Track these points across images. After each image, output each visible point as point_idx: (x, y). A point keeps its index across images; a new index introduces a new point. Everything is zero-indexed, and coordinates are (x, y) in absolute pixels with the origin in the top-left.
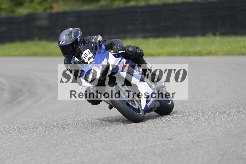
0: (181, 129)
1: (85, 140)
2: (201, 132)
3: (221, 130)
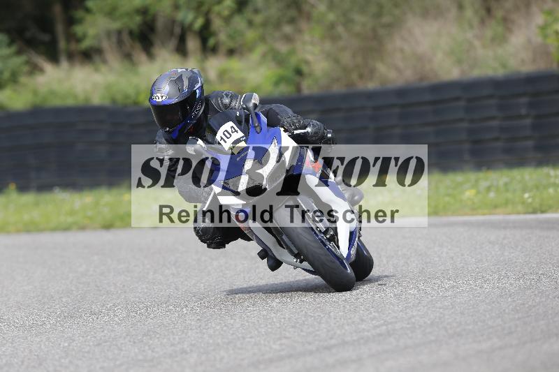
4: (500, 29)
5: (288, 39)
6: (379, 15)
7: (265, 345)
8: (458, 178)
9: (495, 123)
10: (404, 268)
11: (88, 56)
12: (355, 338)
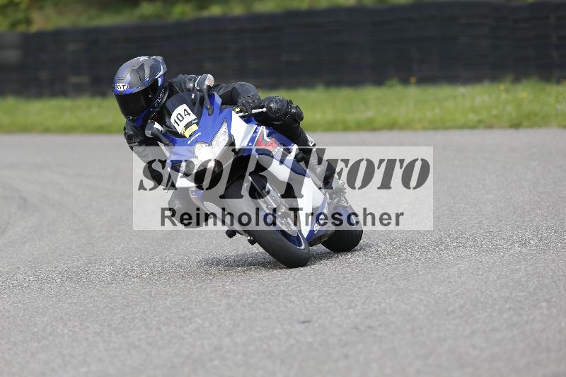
0: (329, 298)
1: (109, 325)
2: (375, 304)
3: (422, 300)
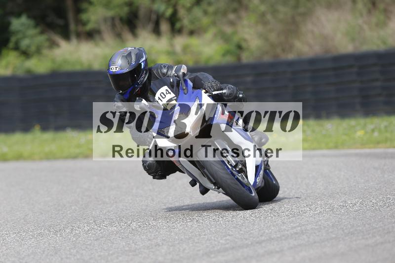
4: (382, 17)
5: (232, 23)
6: (296, 6)
7: (215, 240)
8: (352, 122)
9: (378, 84)
10: (313, 186)
11: (91, 35)
12: (279, 236)
